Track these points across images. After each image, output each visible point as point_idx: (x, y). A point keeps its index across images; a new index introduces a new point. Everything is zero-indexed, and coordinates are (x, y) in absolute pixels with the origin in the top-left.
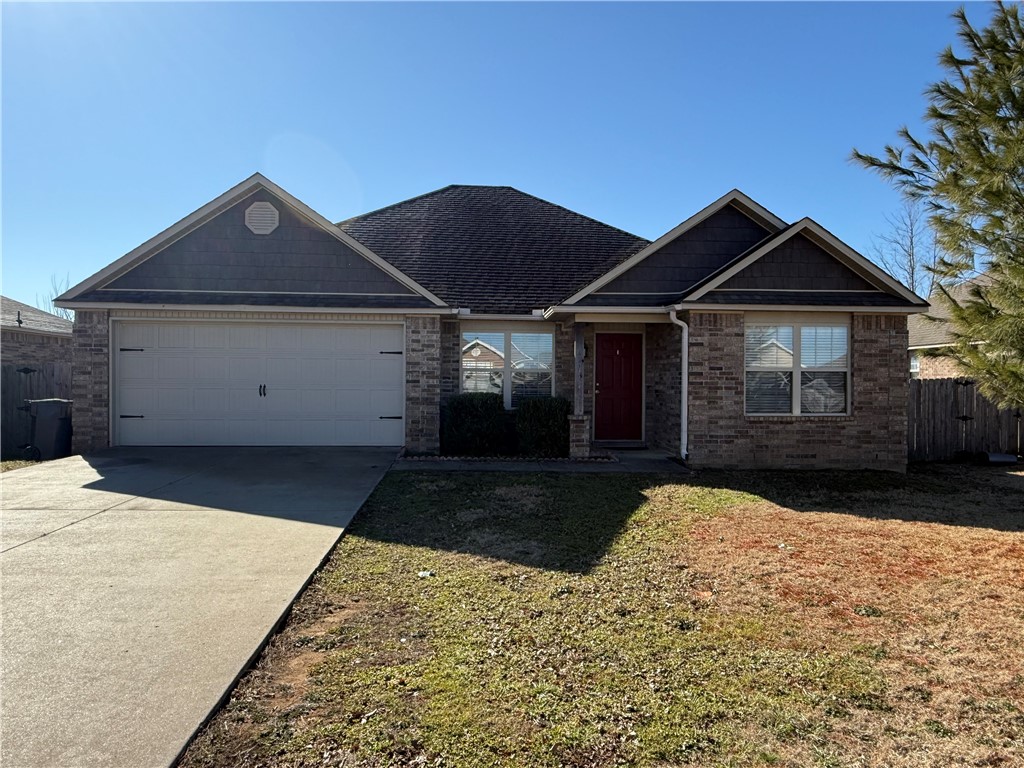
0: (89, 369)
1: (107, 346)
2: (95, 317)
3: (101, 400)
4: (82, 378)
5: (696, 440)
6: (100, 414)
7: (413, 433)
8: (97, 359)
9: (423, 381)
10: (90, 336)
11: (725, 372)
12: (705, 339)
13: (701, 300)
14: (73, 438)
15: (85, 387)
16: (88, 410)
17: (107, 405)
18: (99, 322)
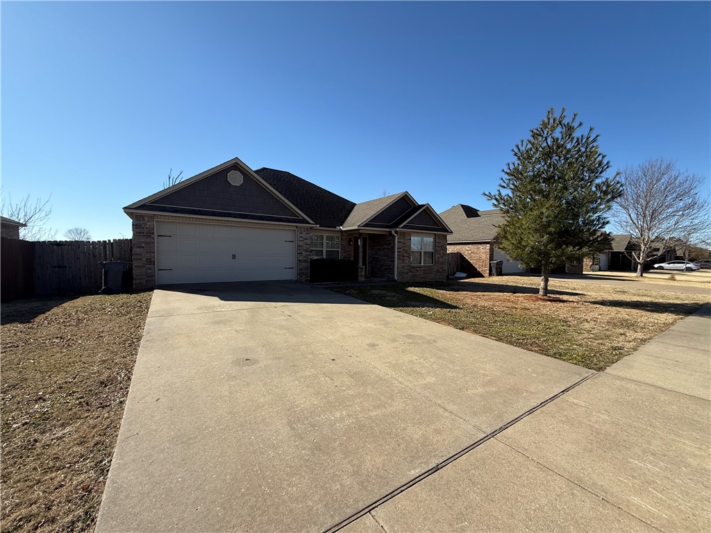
0: (143, 245)
1: (153, 234)
2: (146, 218)
3: (151, 262)
4: (138, 250)
5: (399, 273)
6: (150, 269)
7: (300, 274)
8: (148, 240)
9: (304, 253)
10: (143, 228)
11: (407, 251)
12: (402, 240)
13: (402, 228)
14: (134, 281)
15: (141, 254)
16: (143, 267)
17: (154, 264)
18: (148, 221)
